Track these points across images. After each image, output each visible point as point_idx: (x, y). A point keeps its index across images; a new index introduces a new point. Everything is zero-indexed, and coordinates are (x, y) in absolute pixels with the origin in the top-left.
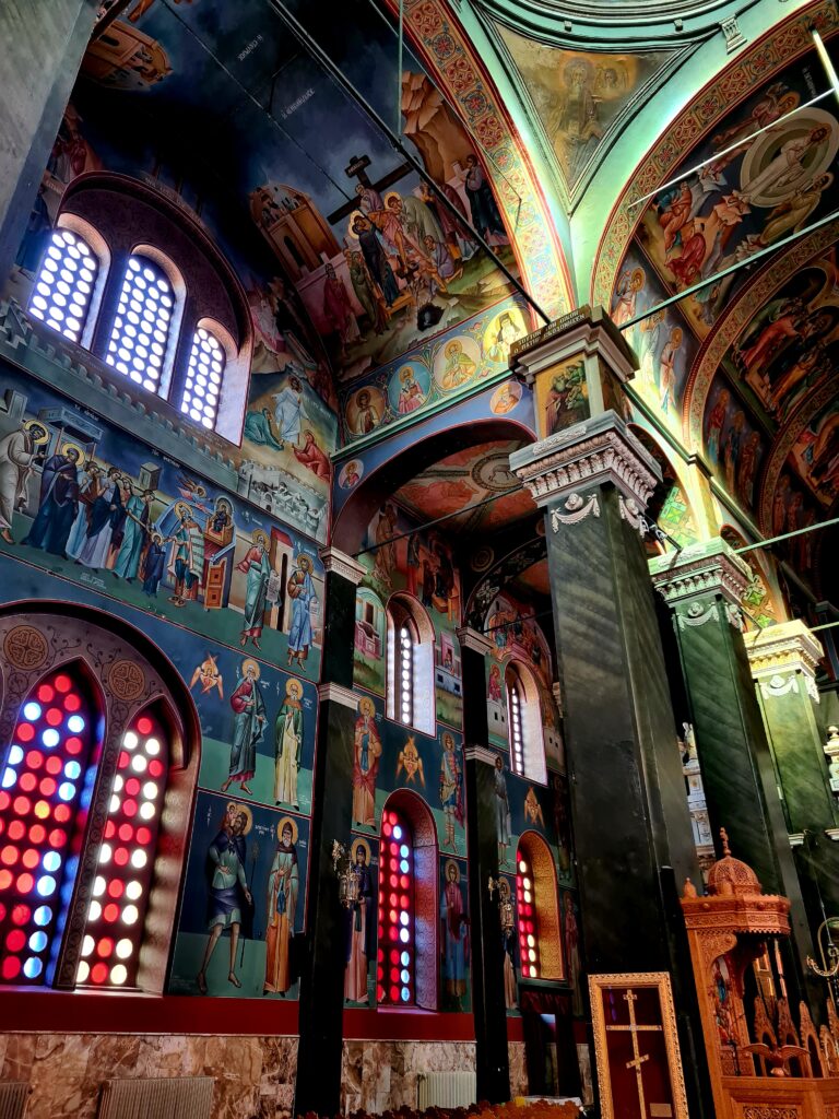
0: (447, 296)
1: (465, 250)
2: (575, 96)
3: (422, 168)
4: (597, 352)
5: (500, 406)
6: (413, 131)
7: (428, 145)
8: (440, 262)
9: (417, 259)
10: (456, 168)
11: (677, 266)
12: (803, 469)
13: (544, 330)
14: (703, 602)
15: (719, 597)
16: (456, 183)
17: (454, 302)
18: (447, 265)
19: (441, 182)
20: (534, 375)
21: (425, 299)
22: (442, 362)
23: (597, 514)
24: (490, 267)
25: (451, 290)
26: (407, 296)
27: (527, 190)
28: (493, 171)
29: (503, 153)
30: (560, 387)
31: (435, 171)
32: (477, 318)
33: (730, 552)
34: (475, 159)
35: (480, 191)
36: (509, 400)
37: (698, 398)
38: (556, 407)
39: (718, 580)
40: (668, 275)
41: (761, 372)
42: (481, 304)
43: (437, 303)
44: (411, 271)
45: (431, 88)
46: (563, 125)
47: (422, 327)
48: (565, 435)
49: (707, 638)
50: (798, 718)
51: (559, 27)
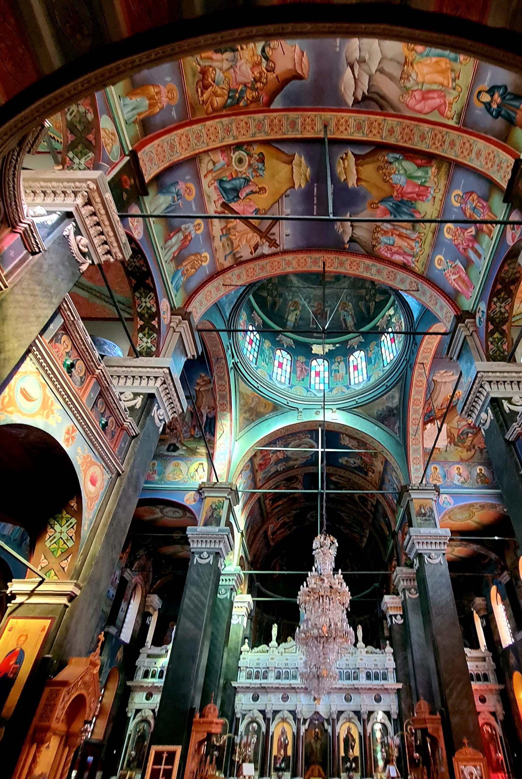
0: (183, 445)
1: (197, 433)
2: (252, 406)
3: (194, 401)
4: (229, 499)
5: (189, 500)
6: (197, 389)
7: (200, 395)
8: (186, 432)
9: (178, 426)
10: (207, 407)
11: (260, 465)
12: (269, 533)
13: (215, 483)
14: (226, 590)
15: (232, 589)
16: (204, 411)
17: (185, 448)
18: (188, 435)
19: (199, 408)
20: (206, 497)
21: (174, 441)
22: (171, 467)
23: (211, 563)
24: (203, 444)
25: (185, 443)
26: (167, 436)
27: (227, 429)
28: (218, 418)
29: (225, 415)
30: (214, 506)
31: (198, 405)
32: (191, 458)
33: (242, 573)
34: (214, 408)
35: (211, 419)
36: (193, 499)
37: (249, 507)
38: (210, 514)
39: (234, 583)
40: (257, 467)
41: (270, 500)
42: (195, 455)
43: (178, 445)
44: (173, 429)
45: (210, 382)
46: (245, 412)
47: (168, 450)
48: (209, 529)
49: (222, 604)
50: (237, 634)
51: (256, 385)
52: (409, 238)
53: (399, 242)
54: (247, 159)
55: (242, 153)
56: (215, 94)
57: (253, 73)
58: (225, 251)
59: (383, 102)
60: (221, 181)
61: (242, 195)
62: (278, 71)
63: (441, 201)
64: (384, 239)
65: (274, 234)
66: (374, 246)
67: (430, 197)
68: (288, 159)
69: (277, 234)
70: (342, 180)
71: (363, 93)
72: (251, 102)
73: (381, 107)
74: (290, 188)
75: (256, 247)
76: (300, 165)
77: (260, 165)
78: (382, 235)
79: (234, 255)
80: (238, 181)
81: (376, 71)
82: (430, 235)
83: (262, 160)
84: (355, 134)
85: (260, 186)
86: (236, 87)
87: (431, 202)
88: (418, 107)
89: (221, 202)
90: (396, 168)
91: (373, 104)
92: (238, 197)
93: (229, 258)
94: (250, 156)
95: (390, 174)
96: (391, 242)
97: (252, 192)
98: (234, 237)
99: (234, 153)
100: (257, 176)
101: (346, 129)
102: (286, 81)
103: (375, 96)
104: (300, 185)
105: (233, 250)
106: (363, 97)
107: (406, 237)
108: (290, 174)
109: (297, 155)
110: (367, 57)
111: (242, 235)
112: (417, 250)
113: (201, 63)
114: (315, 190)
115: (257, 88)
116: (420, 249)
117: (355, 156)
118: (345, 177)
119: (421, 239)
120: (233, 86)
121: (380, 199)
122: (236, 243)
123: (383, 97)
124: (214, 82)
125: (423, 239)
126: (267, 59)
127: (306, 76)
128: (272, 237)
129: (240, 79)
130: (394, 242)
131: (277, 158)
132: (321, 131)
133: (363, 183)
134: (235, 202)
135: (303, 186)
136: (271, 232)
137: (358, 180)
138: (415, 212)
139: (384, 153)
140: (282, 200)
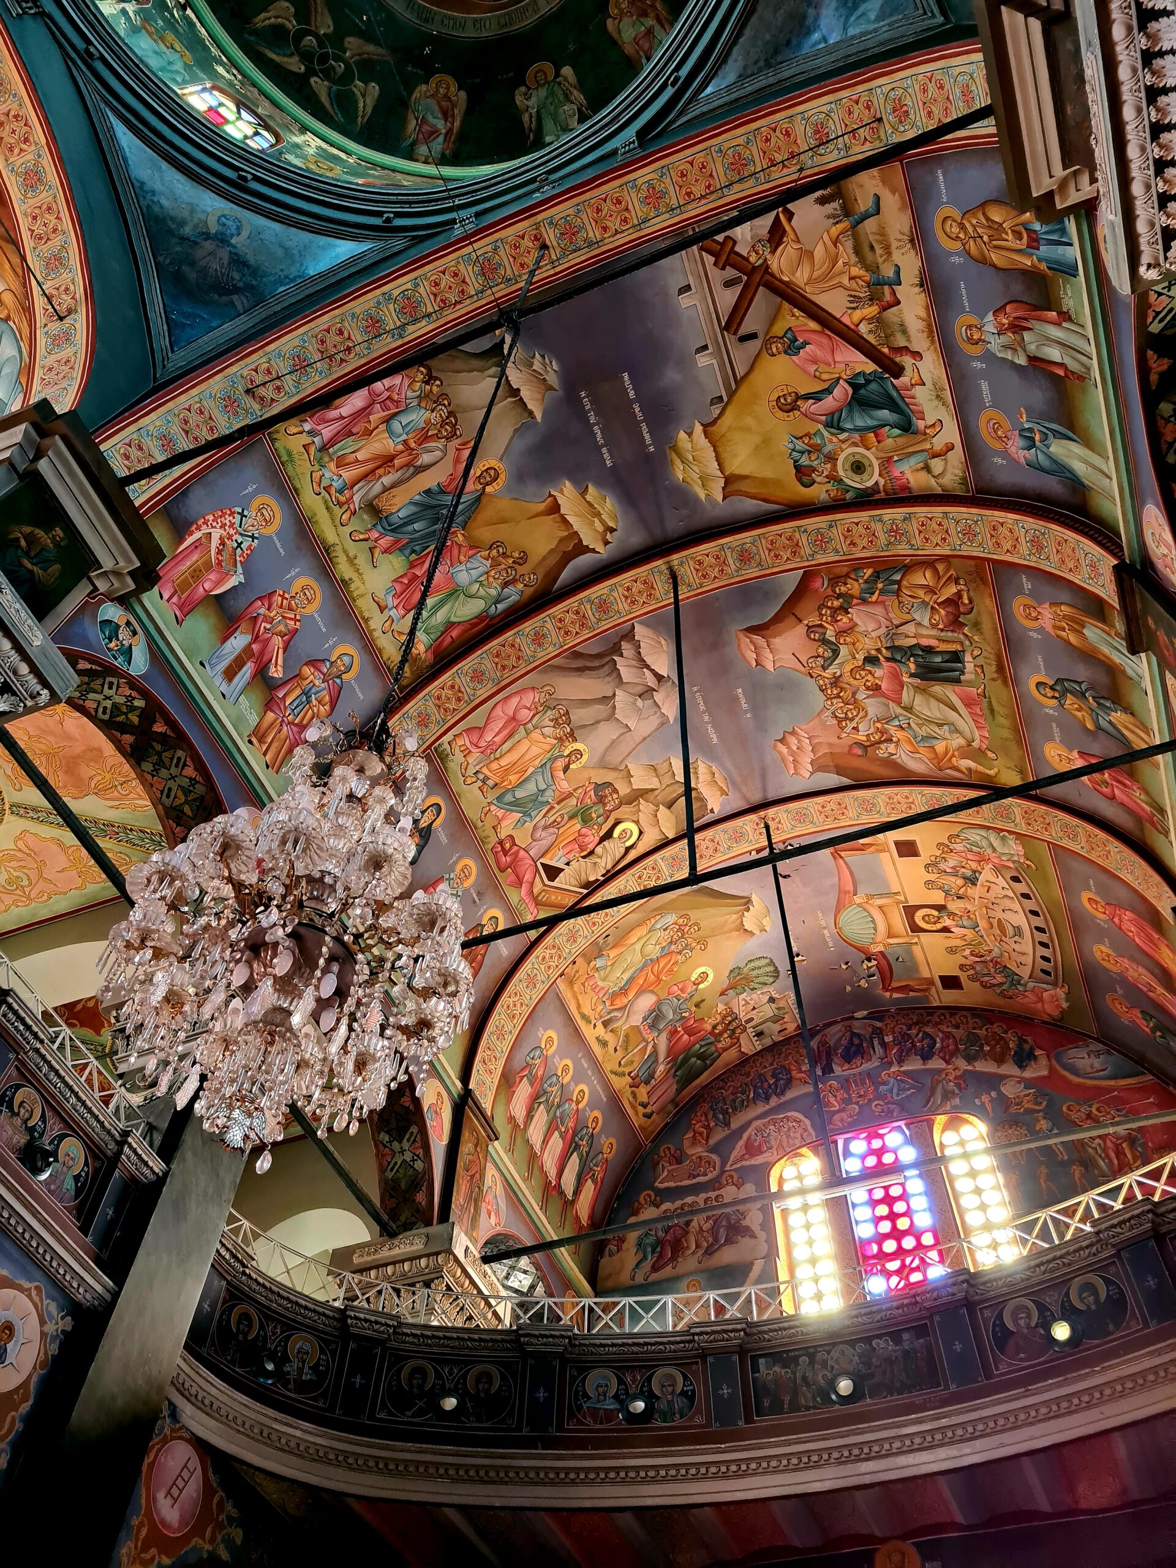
52: (365, 476)
53: (382, 443)
54: (841, 473)
55: (855, 482)
56: (931, 591)
57: (851, 620)
58: (882, 233)
59: (579, 663)
60: (906, 427)
61: (841, 391)
62: (801, 629)
63: (366, 620)
64: (418, 417)
65: (728, 284)
66: (429, 379)
67: (390, 601)
68: (734, 487)
69: (718, 287)
70: (591, 489)
71: (621, 655)
72: (847, 575)
73: (577, 655)
74: (716, 420)
75: (776, 235)
76: (704, 480)
77: (804, 461)
78: (428, 422)
79: (847, 212)
80: (860, 423)
81: (614, 695)
82: (331, 537)
83: (803, 473)
84: (605, 591)
85: (797, 413)
86: (882, 598)
87: (380, 595)
88: (514, 701)
89: (904, 380)
90: (489, 586)
91: (595, 651)
92: (856, 387)
93: (864, 204)
94: (833, 478)
95: (495, 564)
96: (396, 425)
97: (816, 397)
98: (856, 271)
99: (877, 483)
100: (808, 435)
101: (628, 589)
102: (777, 619)
103: (596, 663)
104: (690, 434)
105: (854, 227)
106: (620, 648)
107: (373, 471)
108: (725, 455)
109: (719, 497)
110: (640, 702)
111: (825, 277)
112: (329, 473)
113: (962, 637)
114: (647, 436)
115: (837, 598)
116: (324, 483)
117: (587, 550)
118: (588, 497)
119: (340, 504)
120: (891, 601)
121: (484, 500)
122: (846, 251)
123: (581, 670)
124: (932, 608)
125: (338, 511)
126: (824, 642)
127: (741, 635)
128: (731, 273)
129: (879, 610)
130: (389, 430)
131: (764, 482)
132: (681, 564)
133: (542, 507)
134: (862, 373)
135: (682, 435)
136: (738, 289)
137: (555, 508)
138: (396, 542)
139: (529, 591)
140: (727, 386)
